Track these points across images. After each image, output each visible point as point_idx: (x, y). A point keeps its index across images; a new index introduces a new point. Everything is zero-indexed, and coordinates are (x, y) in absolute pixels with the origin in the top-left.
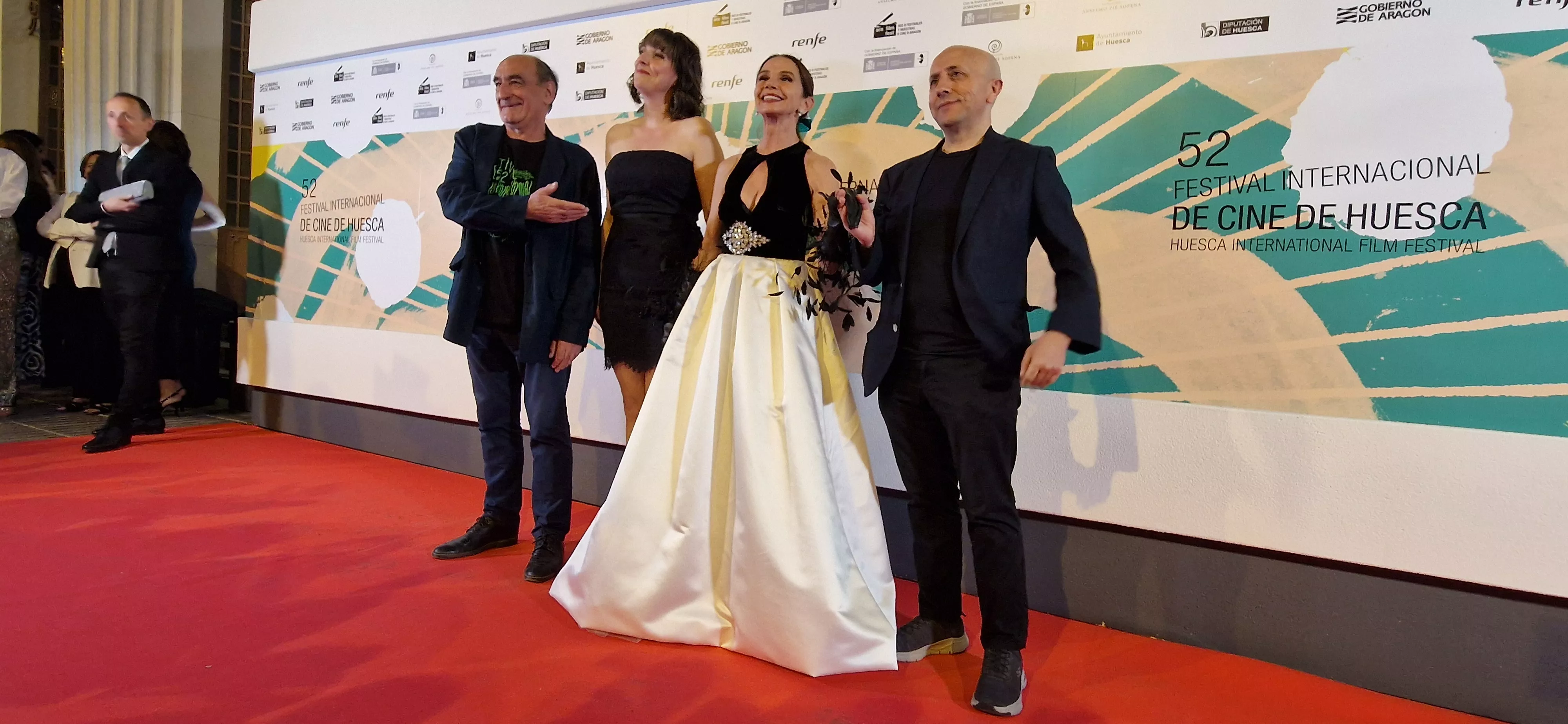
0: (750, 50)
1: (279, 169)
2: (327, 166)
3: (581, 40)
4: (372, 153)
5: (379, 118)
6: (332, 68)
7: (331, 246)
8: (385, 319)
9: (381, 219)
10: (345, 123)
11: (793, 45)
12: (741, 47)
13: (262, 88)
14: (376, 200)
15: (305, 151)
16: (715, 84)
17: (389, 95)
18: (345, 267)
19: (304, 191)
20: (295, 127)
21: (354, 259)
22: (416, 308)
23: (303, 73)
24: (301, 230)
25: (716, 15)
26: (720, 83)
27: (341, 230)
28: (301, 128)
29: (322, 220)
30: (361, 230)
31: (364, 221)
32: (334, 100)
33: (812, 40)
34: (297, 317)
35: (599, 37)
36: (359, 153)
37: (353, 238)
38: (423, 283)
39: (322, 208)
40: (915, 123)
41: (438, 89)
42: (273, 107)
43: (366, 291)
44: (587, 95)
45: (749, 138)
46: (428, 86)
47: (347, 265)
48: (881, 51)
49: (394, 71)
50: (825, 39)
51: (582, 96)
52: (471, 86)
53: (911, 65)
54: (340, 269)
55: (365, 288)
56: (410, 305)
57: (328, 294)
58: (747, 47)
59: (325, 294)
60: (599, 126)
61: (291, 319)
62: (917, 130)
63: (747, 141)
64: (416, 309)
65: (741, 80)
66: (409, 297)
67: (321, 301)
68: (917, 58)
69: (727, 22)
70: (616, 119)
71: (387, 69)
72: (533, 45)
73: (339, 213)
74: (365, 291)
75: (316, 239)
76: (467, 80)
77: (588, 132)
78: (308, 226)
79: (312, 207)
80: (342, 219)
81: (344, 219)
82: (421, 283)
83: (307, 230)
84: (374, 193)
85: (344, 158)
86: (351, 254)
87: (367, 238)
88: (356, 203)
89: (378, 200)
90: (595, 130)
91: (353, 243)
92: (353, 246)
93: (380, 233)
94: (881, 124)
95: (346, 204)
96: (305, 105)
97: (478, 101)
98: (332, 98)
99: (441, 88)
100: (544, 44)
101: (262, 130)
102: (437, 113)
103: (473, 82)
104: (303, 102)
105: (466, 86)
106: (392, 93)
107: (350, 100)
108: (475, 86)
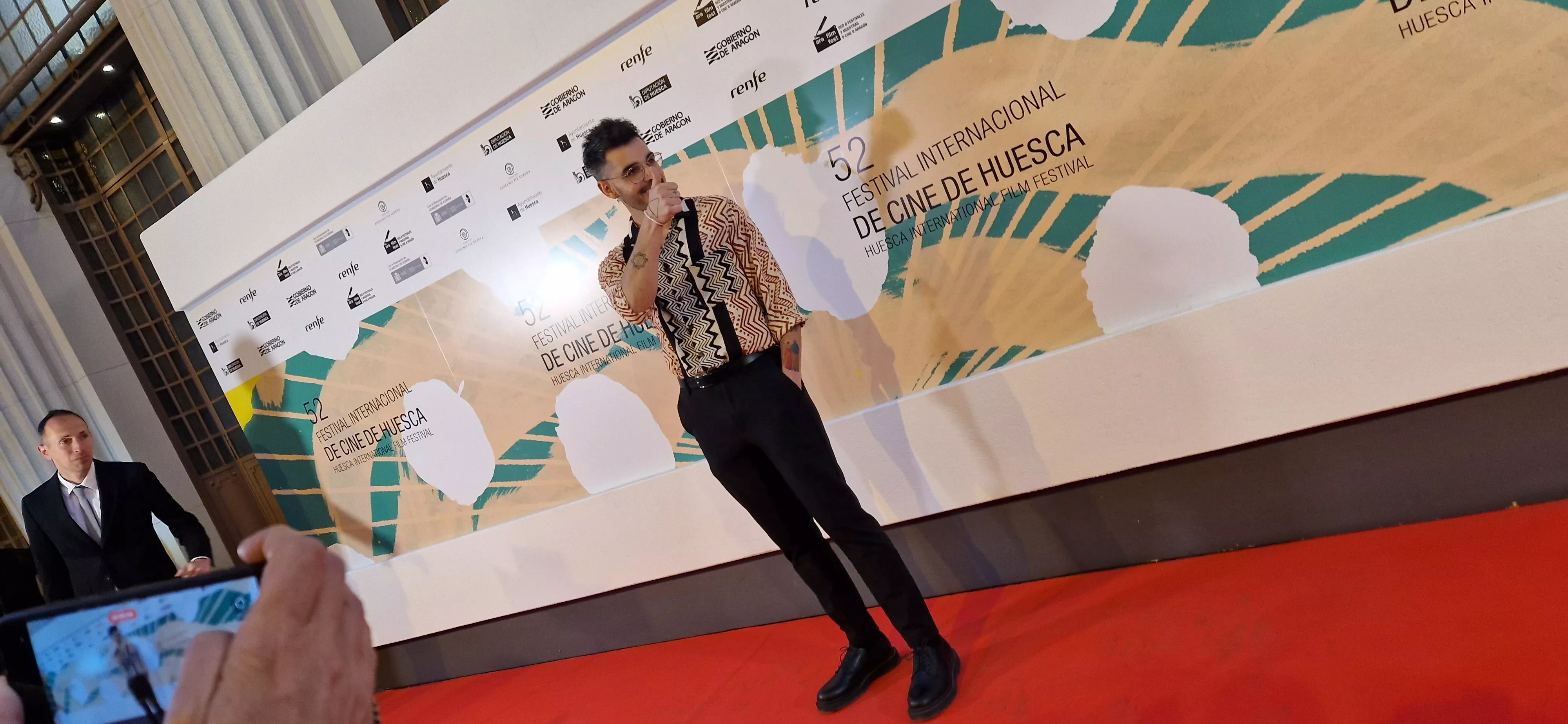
0: (756, 34)
1: (268, 404)
2: (324, 378)
3: (547, 111)
4: (367, 342)
5: (356, 299)
6: (271, 268)
7: (374, 462)
8: (478, 516)
9: (417, 409)
10: (319, 322)
12: (744, 35)
13: (201, 324)
14: (401, 391)
15: (288, 372)
16: (735, 92)
17: (354, 268)
18: (403, 479)
19: (312, 417)
20: (263, 350)
21: (408, 466)
22: (508, 488)
23: (241, 287)
24: (331, 461)
25: (696, 11)
26: (740, 88)
27: (377, 441)
28: (270, 348)
29: (349, 438)
30: (401, 431)
31: (398, 420)
32: (292, 301)
34: (376, 554)
35: (570, 96)
36: (353, 348)
37: (395, 444)
39: (342, 427)
40: (1002, 31)
41: (408, 238)
42: (224, 340)
43: (441, 494)
44: (588, 171)
45: (805, 138)
46: (394, 239)
47: (404, 476)
49: (345, 240)
51: (582, 173)
52: (444, 218)
54: (398, 484)
55: (438, 492)
56: (500, 488)
57: (398, 516)
59: (395, 517)
61: (371, 561)
62: (1010, 38)
63: (805, 141)
64: (509, 490)
65: (764, 74)
66: (494, 480)
67: (393, 527)
69: (713, 13)
71: (335, 241)
72: (494, 141)
73: (365, 423)
74: (439, 495)
75: (354, 463)
76: (436, 214)
77: (610, 213)
78: (336, 452)
79: (329, 430)
80: (371, 429)
81: (374, 427)
82: (500, 459)
83: (337, 458)
84: (394, 384)
85: (338, 360)
86: (402, 463)
87: (412, 437)
88: (379, 404)
89: (403, 390)
90: (616, 207)
91: (398, 449)
92: (400, 453)
93: (423, 426)
94: (961, 50)
95: (368, 411)
96: (261, 322)
97: (462, 231)
98: (289, 300)
99: (410, 236)
100: (505, 135)
101: (225, 371)
102: (420, 265)
103: (445, 213)
104: (256, 319)
105: (439, 221)
106: (356, 266)
107: (309, 294)
108: (450, 217)
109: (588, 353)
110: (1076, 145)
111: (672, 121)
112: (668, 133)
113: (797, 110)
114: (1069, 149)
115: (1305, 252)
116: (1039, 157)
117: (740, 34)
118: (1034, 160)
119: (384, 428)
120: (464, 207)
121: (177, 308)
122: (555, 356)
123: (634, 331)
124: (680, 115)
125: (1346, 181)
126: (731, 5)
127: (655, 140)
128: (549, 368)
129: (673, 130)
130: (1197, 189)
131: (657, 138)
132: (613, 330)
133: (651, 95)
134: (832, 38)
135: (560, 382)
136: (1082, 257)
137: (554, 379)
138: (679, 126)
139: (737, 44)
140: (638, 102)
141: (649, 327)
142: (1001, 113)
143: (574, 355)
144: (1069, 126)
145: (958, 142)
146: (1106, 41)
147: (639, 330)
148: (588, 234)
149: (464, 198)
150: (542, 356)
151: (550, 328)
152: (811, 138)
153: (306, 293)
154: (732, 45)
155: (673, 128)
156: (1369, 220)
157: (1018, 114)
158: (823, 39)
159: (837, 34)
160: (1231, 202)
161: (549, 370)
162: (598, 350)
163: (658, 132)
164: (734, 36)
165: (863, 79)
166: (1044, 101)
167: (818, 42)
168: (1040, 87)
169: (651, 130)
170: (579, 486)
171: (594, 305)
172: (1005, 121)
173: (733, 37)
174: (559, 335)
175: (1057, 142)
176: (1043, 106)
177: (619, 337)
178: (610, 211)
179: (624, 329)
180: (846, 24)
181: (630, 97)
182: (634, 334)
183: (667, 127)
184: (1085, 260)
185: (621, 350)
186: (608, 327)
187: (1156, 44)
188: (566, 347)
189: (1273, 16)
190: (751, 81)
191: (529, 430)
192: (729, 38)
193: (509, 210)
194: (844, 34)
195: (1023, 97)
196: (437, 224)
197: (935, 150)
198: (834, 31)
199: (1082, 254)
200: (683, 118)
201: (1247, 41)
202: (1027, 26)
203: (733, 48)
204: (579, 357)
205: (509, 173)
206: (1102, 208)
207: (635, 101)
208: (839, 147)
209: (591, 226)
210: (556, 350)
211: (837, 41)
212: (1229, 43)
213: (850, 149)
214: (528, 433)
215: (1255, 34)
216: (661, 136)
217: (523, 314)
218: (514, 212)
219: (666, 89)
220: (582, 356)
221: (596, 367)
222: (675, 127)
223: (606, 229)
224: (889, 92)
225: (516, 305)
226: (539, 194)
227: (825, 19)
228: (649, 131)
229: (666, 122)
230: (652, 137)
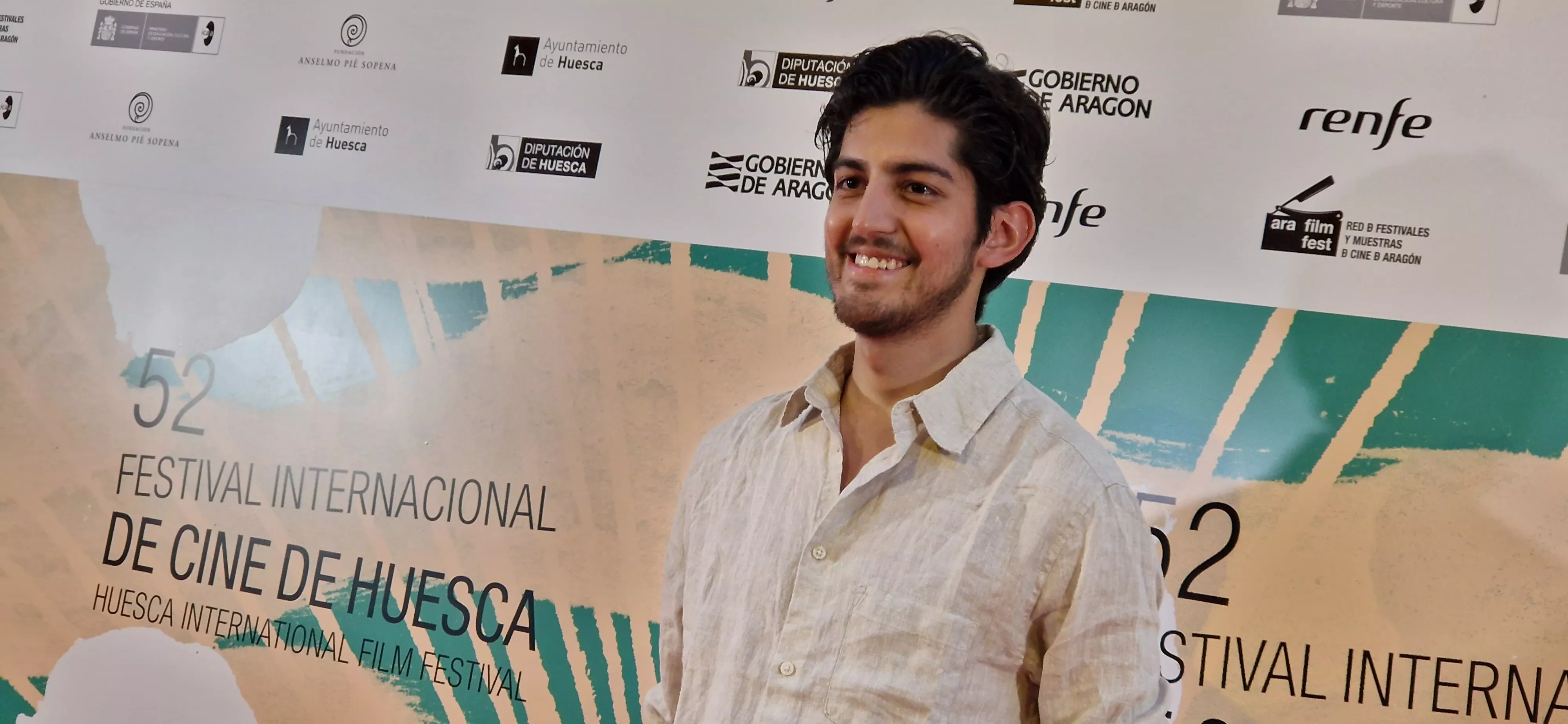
0: (1143, 109)
11: (1304, 125)
12: (1111, 93)
33: (1378, 118)
44: (530, 156)
45: (1106, 425)
50: (1425, 126)
51: (512, 152)
52: (121, 41)
58: (1135, 98)
60: (557, 271)
63: (1100, 433)
65: (1101, 211)
70: (621, 259)
76: (109, 20)
77: (515, 286)
90: (541, 283)
97: (141, 98)
99: (14, 28)
103: (131, 30)
105: (104, 38)
108: (136, 47)
109: (229, 584)
111: (808, 171)
112: (779, 193)
113: (1127, 347)
117: (1104, 84)
120: (186, 47)
122: (145, 538)
123: (378, 606)
126: (1124, 8)
127: (740, 188)
128: (111, 557)
129: (798, 195)
131: (747, 188)
132: (329, 567)
133: (801, 79)
134: (1317, 237)
135: (112, 609)
137: (102, 594)
138: (818, 194)
139: (1083, 100)
140: (759, 75)
141: (420, 620)
143: (192, 566)
145: (1472, 688)
147: (392, 614)
148: (429, 303)
149: (202, 27)
150: (116, 515)
151: (181, 459)
152: (1120, 435)
154: (1069, 97)
155: (799, 189)
158: (1292, 226)
159: (1335, 237)
161: (106, 561)
162: (258, 592)
163: (756, 175)
164: (1086, 78)
165: (1330, 380)
167: (1277, 225)
169: (745, 159)
171: (325, 478)
173: (1083, 81)
174: (190, 493)
177: (333, 596)
178: (517, 281)
179: (357, 583)
180: (1370, 227)
181: (748, 55)
182: (370, 614)
183: (787, 178)
185: (313, 631)
186: (323, 554)
188: (188, 534)
190: (1058, 206)
192: (1071, 74)
193: (285, 121)
194: (1350, 246)
196: (96, 42)
197: (1402, 667)
198: (1332, 226)
203: (1064, 104)
204: (199, 580)
205: (344, 38)
207: (754, 68)
208: (1171, 501)
209: (448, 286)
210: (158, 523)
211: (1324, 252)
213: (1195, 525)
216: (760, 189)
217: (143, 384)
218: (292, 136)
220: (211, 582)
221: (224, 630)
222: (808, 191)
223: (478, 317)
224: (1376, 453)
225: (141, 352)
226: (382, 131)
227: (1328, 182)
228: (739, 158)
229: (795, 163)
230: (737, 176)
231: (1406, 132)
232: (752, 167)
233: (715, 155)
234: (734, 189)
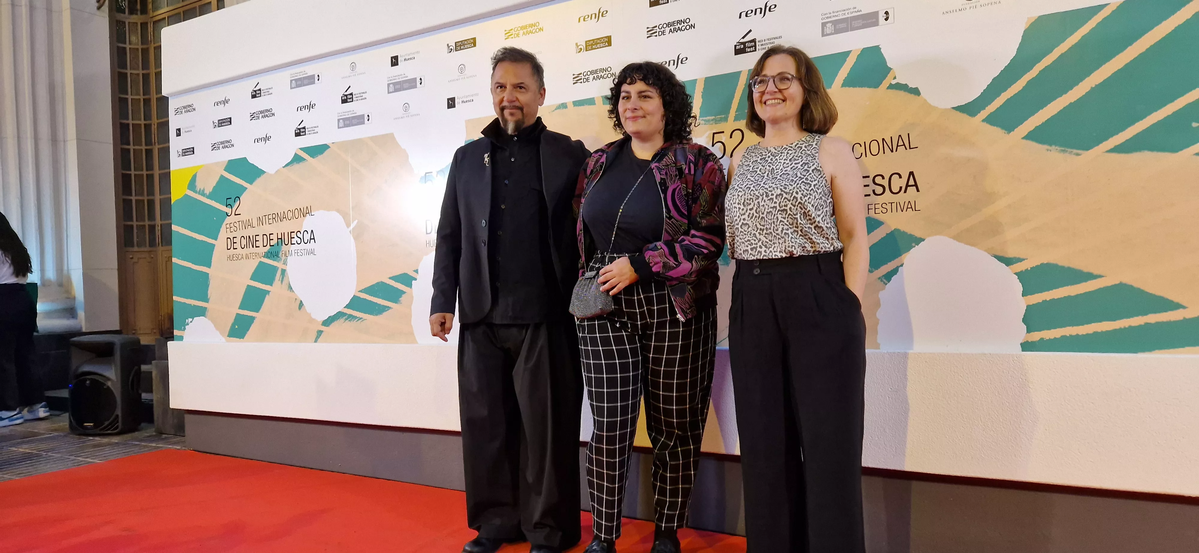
0: (693, 26)
1: (200, 189)
2: (251, 183)
3: (509, 34)
4: (296, 166)
5: (302, 130)
6: (249, 86)
7: (260, 261)
8: (322, 331)
9: (312, 231)
10: (267, 139)
11: (740, 17)
13: (177, 111)
14: (305, 212)
15: (226, 170)
17: (311, 106)
18: (277, 282)
19: (228, 210)
20: (214, 147)
21: (286, 273)
22: (356, 317)
23: (220, 93)
24: (228, 249)
26: (664, 63)
27: (270, 246)
28: (221, 148)
29: (249, 237)
30: (292, 244)
31: (294, 235)
32: (253, 117)
33: (761, 9)
34: (230, 335)
35: (530, 29)
36: (284, 167)
38: (360, 291)
39: (248, 225)
40: (886, 83)
41: (362, 96)
43: (301, 305)
46: (351, 94)
47: (279, 280)
48: (841, 13)
49: (314, 83)
50: (775, 7)
52: (396, 91)
53: (876, 24)
54: (271, 285)
55: (300, 302)
56: (350, 314)
57: (260, 311)
58: (690, 24)
59: (257, 310)
61: (223, 340)
62: (891, 89)
64: (356, 319)
65: (687, 59)
66: (347, 307)
67: (253, 319)
68: (882, 16)
70: (554, 110)
71: (306, 82)
72: (458, 44)
73: (267, 229)
75: (244, 256)
76: (391, 85)
78: (234, 244)
79: (237, 225)
80: (270, 234)
81: (272, 234)
82: (359, 291)
83: (234, 249)
84: (302, 205)
85: (268, 173)
86: (282, 269)
87: (299, 251)
88: (284, 217)
89: (307, 212)
91: (283, 258)
92: (284, 261)
93: (311, 245)
94: (847, 88)
95: (274, 219)
96: (223, 124)
97: (406, 105)
98: (251, 114)
99: (364, 96)
100: (469, 42)
101: (179, 153)
102: (362, 120)
103: (398, 87)
104: (220, 121)
105: (391, 91)
106: (314, 105)
107: (269, 115)
108: (401, 91)
110: (912, 190)
111: (601, 72)
112: (594, 80)
113: (702, 93)
114: (905, 192)
115: (1068, 335)
116: (879, 190)
117: (681, 22)
118: (874, 191)
119: (280, 237)
120: (415, 87)
121: (164, 93)
124: (609, 69)
125: (1121, 288)
127: (583, 82)
128: (428, 232)
129: (599, 79)
130: (997, 256)
131: (585, 81)
133: (593, 47)
134: (750, 47)
135: (432, 246)
136: (885, 280)
137: (428, 242)
138: (605, 77)
139: (675, 29)
140: (581, 49)
142: (861, 146)
144: (911, 173)
146: (965, 117)
149: (418, 80)
150: (426, 220)
152: (704, 118)
153: (267, 113)
154: (671, 29)
155: (600, 77)
156: (1130, 327)
157: (875, 150)
158: (742, 46)
159: (755, 46)
160: (1021, 276)
161: (427, 233)
163: (586, 77)
164: (675, 22)
166: (898, 147)
167: (738, 47)
168: (900, 136)
169: (583, 73)
170: (412, 334)
172: (862, 154)
175: (896, 184)
176: (896, 151)
180: (765, 40)
181: (577, 44)
183: (595, 75)
184: (886, 284)
187: (1004, 131)
189: (1106, 139)
190: (674, 61)
191: (392, 276)
192: (670, 23)
193: (448, 99)
194: (760, 47)
195: (883, 139)
196: (389, 92)
198: (753, 42)
199: (885, 279)
200: (610, 72)
201: (1079, 152)
202: (906, 85)
203: (670, 32)
205: (460, 72)
206: (915, 247)
207: (579, 48)
208: (723, 132)
211: (753, 51)
212: (1063, 149)
213: (731, 137)
214: (390, 278)
215: (1087, 149)
216: (589, 80)
217: (425, 183)
218: (451, 103)
219: (607, 46)
222: (602, 78)
225: (423, 175)
226: (477, 95)
227: (750, 31)
228: (581, 74)
229: (596, 71)
230: (581, 79)
231: (770, 11)
232: (585, 75)
233: (574, 75)
234: (581, 82)
